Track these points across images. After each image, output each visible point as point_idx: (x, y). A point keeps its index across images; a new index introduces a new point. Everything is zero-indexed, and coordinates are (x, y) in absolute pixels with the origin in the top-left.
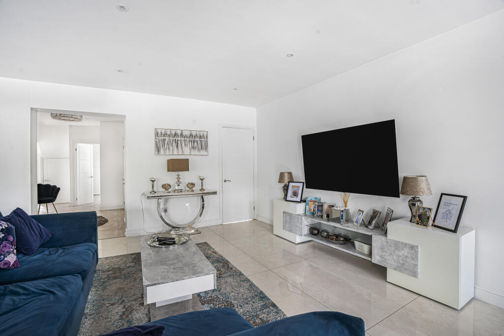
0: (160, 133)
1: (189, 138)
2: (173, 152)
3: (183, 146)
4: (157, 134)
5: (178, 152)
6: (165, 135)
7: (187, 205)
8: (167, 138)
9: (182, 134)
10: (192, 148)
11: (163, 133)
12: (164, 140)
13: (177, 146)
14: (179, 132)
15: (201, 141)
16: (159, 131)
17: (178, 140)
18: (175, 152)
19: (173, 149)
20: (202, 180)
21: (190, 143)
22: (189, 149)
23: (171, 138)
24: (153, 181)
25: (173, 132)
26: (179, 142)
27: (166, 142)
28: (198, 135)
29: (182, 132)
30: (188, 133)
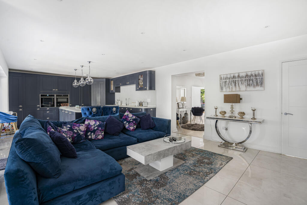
0: (223, 78)
1: (245, 78)
2: (232, 89)
3: (240, 84)
4: (221, 79)
5: (236, 89)
6: (226, 78)
7: (244, 128)
8: (228, 80)
9: (239, 76)
10: (248, 85)
11: (225, 77)
12: (226, 82)
13: (235, 85)
14: (237, 75)
15: (256, 79)
16: (222, 76)
17: (236, 81)
18: (234, 89)
19: (232, 88)
20: (254, 110)
21: (246, 82)
22: (245, 86)
23: (231, 80)
24: (216, 109)
25: (232, 76)
26: (237, 82)
27: (227, 83)
28: (253, 75)
29: (239, 74)
30: (244, 74)
